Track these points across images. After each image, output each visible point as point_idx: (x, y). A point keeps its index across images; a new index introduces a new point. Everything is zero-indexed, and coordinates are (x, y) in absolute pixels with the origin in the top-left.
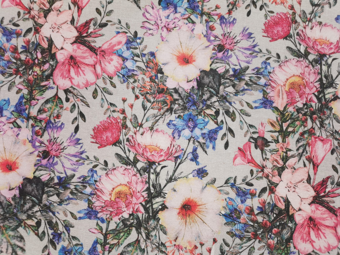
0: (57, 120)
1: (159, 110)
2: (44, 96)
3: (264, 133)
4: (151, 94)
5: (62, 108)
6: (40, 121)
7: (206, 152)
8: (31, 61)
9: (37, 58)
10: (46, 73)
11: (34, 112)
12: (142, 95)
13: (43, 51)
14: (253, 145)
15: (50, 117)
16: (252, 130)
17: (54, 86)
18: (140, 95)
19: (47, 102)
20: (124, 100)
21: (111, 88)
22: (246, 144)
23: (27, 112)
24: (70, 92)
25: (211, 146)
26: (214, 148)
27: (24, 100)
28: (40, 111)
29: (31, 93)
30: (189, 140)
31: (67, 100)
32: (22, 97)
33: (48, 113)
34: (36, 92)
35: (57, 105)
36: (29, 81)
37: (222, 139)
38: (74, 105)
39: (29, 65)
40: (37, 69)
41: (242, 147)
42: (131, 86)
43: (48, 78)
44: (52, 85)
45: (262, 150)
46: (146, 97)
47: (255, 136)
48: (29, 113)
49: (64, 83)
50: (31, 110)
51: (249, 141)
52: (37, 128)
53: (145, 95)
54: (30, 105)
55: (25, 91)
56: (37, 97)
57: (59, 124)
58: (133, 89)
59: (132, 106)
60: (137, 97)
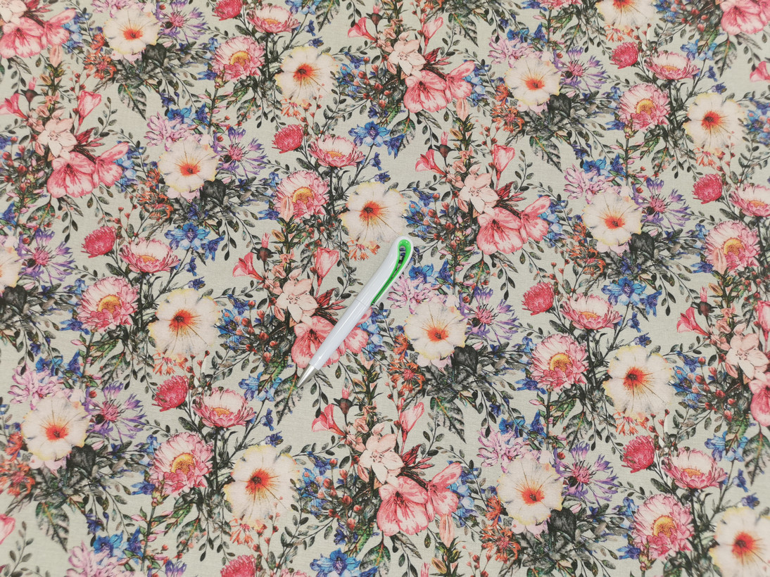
0: (485, 286)
1: (592, 275)
2: (469, 261)
3: (706, 298)
4: (582, 258)
5: (488, 273)
6: (467, 287)
7: (647, 318)
8: (452, 226)
9: (458, 222)
10: (469, 238)
11: (459, 278)
12: (573, 260)
13: (464, 216)
14: (696, 311)
15: (477, 283)
16: (694, 295)
17: (479, 251)
18: (570, 260)
19: (473, 267)
20: (554, 265)
21: (538, 253)
22: (689, 309)
23: (452, 278)
24: (496, 257)
25: (651, 312)
26: (654, 314)
27: (449, 266)
28: (466, 277)
29: (455, 258)
30: (628, 306)
31: (494, 265)
32: (446, 263)
33: (475, 279)
34: (460, 258)
35: (483, 271)
36: (452, 246)
37: (663, 304)
38: (501, 271)
39: (450, 231)
40: (459, 234)
41: (684, 313)
42: (559, 250)
43: (472, 242)
44: (476, 250)
45: (707, 316)
46: (576, 262)
47: (698, 301)
48: (454, 279)
49: (489, 248)
50: (457, 276)
51: (692, 306)
52: (464, 295)
53: (575, 259)
54: (455, 272)
55: (449, 257)
56: (462, 262)
57: (488, 291)
58: (562, 253)
59: (562, 271)
60: (567, 262)
